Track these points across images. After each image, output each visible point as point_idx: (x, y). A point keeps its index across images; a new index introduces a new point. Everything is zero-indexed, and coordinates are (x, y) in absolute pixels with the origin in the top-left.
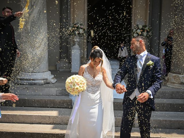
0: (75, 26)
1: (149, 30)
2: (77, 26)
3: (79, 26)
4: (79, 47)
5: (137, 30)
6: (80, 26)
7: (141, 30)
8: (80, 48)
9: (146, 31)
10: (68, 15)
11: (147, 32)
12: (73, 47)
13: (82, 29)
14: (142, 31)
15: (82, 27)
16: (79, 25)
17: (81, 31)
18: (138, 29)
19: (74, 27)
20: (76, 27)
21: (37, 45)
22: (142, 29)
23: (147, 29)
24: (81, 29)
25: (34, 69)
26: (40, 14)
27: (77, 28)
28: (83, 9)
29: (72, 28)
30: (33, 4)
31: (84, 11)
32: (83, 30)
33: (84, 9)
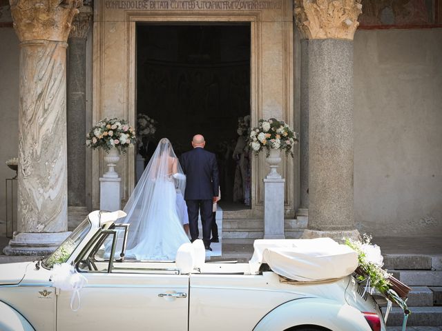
0: (108, 126)
1: (286, 134)
2: (114, 127)
3: (118, 126)
4: (117, 176)
5: (258, 133)
6: (120, 128)
7: (267, 133)
8: (119, 179)
9: (278, 137)
10: (85, 92)
11: (282, 138)
12: (102, 177)
13: (125, 133)
14: (269, 135)
15: (126, 128)
16: (119, 124)
17: (124, 138)
18: (262, 130)
19: (109, 130)
20: (111, 130)
21: (52, 182)
22: (270, 131)
23: (282, 132)
24: (123, 134)
25: (45, 226)
26: (57, 124)
27: (115, 131)
28: (126, 77)
29: (102, 132)
30: (46, 108)
31: (128, 83)
32: (128, 135)
33: (128, 77)
